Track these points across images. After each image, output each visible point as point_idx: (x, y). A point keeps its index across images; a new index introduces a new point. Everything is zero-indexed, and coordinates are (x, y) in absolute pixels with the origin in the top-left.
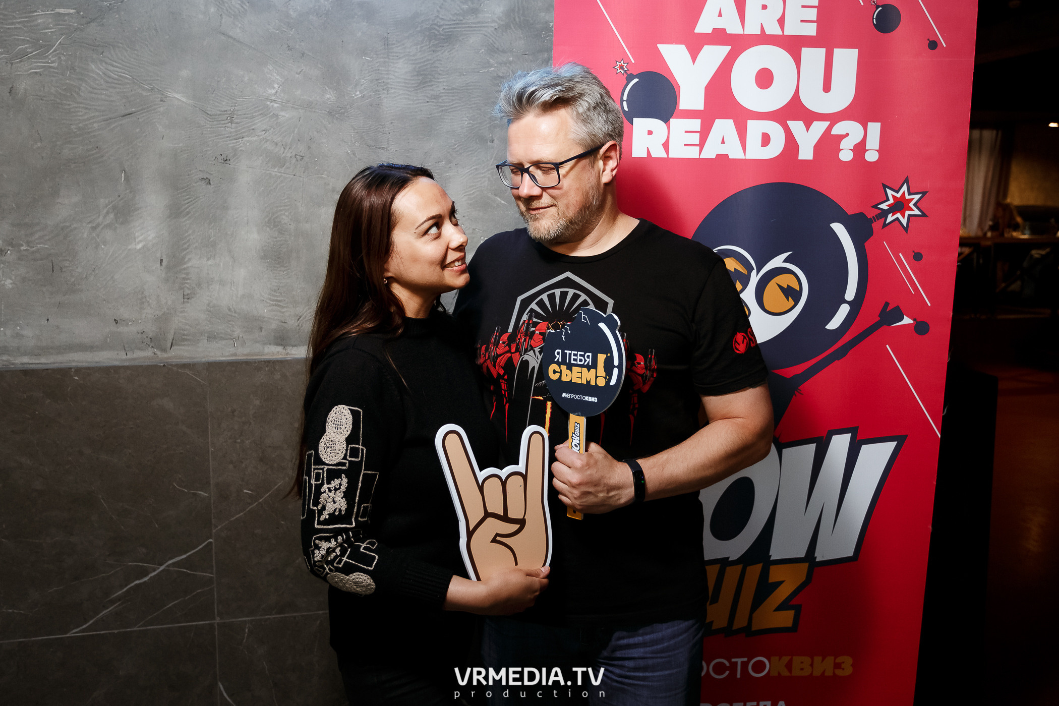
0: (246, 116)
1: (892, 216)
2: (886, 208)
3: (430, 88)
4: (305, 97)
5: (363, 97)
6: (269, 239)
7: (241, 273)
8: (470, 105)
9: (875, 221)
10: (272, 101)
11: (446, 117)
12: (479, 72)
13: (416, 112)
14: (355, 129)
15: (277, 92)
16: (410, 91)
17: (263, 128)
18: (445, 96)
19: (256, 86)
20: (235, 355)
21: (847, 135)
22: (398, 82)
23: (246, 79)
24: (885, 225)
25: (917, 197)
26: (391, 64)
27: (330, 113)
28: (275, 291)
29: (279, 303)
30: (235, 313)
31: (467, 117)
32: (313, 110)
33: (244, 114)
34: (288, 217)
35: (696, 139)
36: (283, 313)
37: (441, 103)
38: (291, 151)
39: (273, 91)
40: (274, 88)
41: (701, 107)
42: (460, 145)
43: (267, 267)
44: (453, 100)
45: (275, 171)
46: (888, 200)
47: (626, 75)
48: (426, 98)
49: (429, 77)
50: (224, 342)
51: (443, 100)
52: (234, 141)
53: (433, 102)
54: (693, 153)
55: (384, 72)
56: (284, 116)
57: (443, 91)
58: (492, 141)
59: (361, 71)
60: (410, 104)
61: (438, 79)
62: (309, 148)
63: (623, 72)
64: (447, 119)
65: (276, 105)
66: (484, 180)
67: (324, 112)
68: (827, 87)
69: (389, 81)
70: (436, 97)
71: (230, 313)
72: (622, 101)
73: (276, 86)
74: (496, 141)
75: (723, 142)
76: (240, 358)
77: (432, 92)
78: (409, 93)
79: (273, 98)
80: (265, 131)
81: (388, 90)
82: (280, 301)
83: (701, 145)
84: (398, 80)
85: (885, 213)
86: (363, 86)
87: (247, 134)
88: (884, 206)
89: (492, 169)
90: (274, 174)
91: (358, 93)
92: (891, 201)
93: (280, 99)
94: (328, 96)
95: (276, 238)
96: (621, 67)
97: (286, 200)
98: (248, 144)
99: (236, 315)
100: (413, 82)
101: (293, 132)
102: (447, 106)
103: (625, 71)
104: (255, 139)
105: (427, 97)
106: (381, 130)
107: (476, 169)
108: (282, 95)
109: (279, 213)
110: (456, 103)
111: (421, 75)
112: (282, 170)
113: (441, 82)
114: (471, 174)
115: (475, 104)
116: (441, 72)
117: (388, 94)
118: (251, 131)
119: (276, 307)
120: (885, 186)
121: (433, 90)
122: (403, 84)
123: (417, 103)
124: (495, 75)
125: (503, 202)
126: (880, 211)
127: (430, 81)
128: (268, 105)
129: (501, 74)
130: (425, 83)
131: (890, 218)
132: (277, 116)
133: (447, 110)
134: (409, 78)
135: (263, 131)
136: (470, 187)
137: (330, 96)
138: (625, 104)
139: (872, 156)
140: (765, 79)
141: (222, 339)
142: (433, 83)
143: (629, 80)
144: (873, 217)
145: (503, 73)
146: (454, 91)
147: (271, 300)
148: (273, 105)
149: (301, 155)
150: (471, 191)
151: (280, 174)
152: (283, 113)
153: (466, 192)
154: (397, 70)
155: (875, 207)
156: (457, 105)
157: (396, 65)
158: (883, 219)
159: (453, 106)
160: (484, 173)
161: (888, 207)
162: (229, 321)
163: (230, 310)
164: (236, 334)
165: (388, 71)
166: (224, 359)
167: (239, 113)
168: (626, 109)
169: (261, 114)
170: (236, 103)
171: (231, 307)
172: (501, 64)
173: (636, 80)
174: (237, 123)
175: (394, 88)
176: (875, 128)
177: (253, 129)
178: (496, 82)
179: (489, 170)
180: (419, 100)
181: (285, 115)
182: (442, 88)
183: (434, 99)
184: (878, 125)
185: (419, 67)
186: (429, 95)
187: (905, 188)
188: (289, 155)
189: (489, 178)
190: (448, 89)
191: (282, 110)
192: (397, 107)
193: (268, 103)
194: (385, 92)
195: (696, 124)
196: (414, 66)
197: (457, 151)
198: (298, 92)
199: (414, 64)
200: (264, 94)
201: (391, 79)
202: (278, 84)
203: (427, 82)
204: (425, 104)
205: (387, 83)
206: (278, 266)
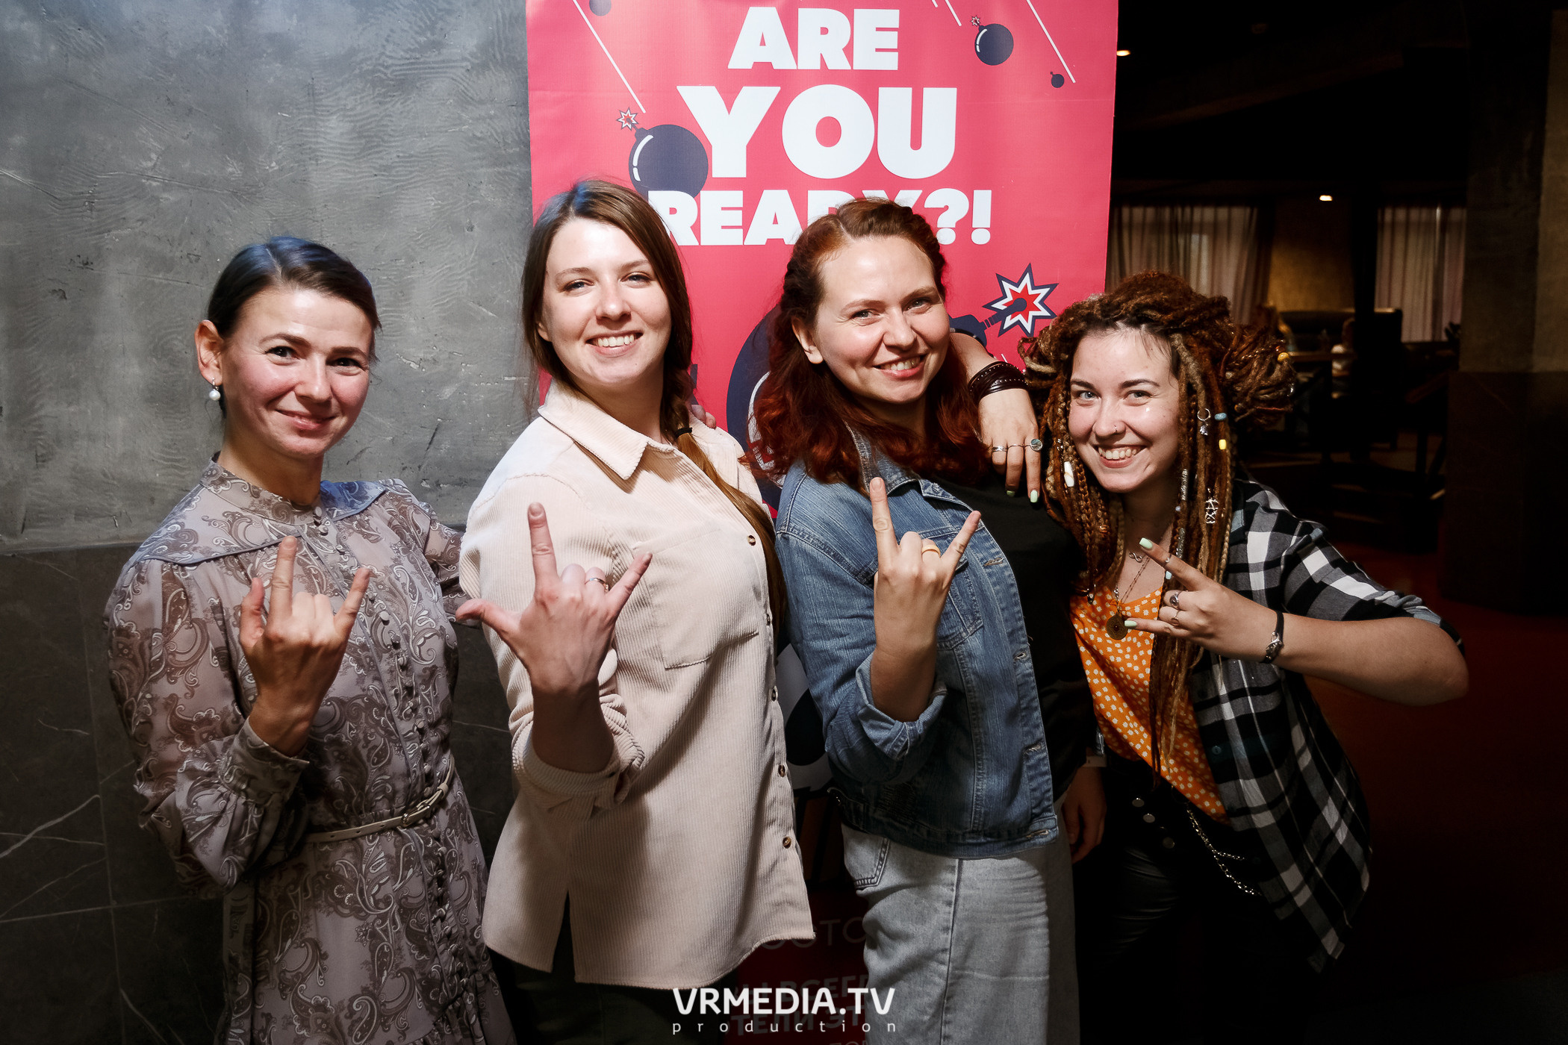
0: (113, 200)
1: (1012, 318)
2: (1003, 308)
3: (377, 156)
4: (198, 171)
5: (281, 170)
6: (156, 374)
7: (119, 424)
8: (437, 178)
9: (989, 326)
10: (152, 178)
11: (403, 197)
12: (446, 131)
13: (360, 190)
14: (272, 216)
15: (155, 165)
16: (348, 160)
17: (138, 218)
18: (399, 166)
19: (124, 157)
20: (117, 538)
21: (946, 208)
22: (331, 148)
23: (109, 147)
24: (1002, 332)
25: (1043, 292)
26: (319, 122)
27: (235, 194)
28: (170, 447)
29: (177, 464)
30: (114, 479)
31: (434, 196)
32: (210, 189)
33: (110, 198)
34: (182, 342)
35: (737, 218)
36: (183, 477)
37: (394, 176)
38: (180, 248)
39: (150, 164)
40: (151, 159)
41: (742, 173)
42: (424, 236)
43: (156, 413)
44: (411, 172)
45: (159, 278)
46: (1005, 296)
47: (634, 131)
48: (372, 170)
49: (375, 139)
50: (100, 521)
51: (397, 172)
52: (97, 236)
53: (383, 175)
54: (734, 238)
55: (310, 134)
56: (167, 199)
57: (397, 160)
58: (471, 229)
59: (278, 132)
60: (350, 179)
61: (390, 142)
62: (208, 243)
63: (630, 126)
64: (404, 199)
65: (154, 184)
66: (461, 283)
67: (226, 192)
68: (916, 142)
69: (318, 146)
70: (387, 168)
71: (106, 480)
72: (631, 167)
73: (154, 156)
74: (476, 229)
75: (775, 222)
76: (125, 542)
77: (380, 162)
78: (348, 163)
79: (150, 174)
80: (142, 220)
81: (317, 160)
82: (178, 461)
83: (746, 226)
84: (332, 145)
85: (1001, 315)
86: (281, 154)
87: (114, 226)
88: (1000, 305)
89: (472, 268)
90: (157, 281)
91: (274, 164)
92: (1010, 298)
93: (159, 174)
94: (230, 169)
95: (166, 372)
96: (628, 119)
97: (179, 319)
98: (117, 240)
99: (115, 483)
100: (353, 147)
101: (183, 221)
102: (403, 181)
103: (633, 125)
104: (127, 232)
105: (374, 168)
106: (311, 216)
107: (450, 268)
108: (163, 169)
109: (169, 337)
110: (417, 176)
111: (365, 137)
112: (170, 276)
113: (393, 147)
114: (444, 275)
115: (443, 176)
116: (392, 133)
117: (317, 165)
118: (121, 221)
119: (173, 470)
120: (1000, 278)
121: (382, 159)
122: (338, 151)
123: (361, 178)
124: (471, 135)
125: (490, 314)
126: (994, 313)
127: (378, 146)
128: (143, 184)
129: (479, 135)
130: (370, 148)
131: (1009, 322)
132: (157, 199)
133: (403, 186)
134: (346, 142)
135: (138, 220)
136: (444, 293)
137: (233, 169)
138: (635, 171)
139: (981, 237)
140: (829, 132)
141: (97, 516)
142: (381, 149)
143: (639, 137)
144: (986, 321)
145: (482, 132)
146: (413, 159)
147: (165, 460)
148: (150, 184)
149: (196, 253)
150: (445, 299)
151: (166, 282)
152: (165, 195)
153: (436, 302)
154: (328, 131)
155: (988, 306)
156: (419, 179)
157: (327, 124)
158: (999, 324)
159: (413, 180)
160: (462, 273)
161: (1005, 307)
162: (106, 491)
163: (105, 475)
164: (116, 509)
165: (316, 132)
166: (101, 544)
167: (102, 195)
168: (638, 178)
169: (135, 196)
170: (96, 182)
171: (107, 471)
172: (478, 119)
173: (649, 137)
174: (99, 210)
175: (326, 157)
176: (983, 198)
177: (124, 219)
178: (472, 145)
179: (467, 270)
180: (362, 172)
181: (169, 198)
182: (395, 155)
183: (385, 171)
184: (989, 193)
185: (361, 127)
186: (377, 166)
187: (1027, 280)
188: (178, 254)
189: (469, 281)
190: (404, 157)
191: (164, 190)
192: (332, 183)
193: (144, 181)
194: (313, 162)
195: (736, 198)
196: (352, 124)
197: (422, 244)
198: (187, 165)
199: (352, 121)
200: (137, 168)
201: (321, 143)
202: (156, 153)
203: (373, 147)
204: (372, 179)
205: (315, 151)
206: (171, 411)
